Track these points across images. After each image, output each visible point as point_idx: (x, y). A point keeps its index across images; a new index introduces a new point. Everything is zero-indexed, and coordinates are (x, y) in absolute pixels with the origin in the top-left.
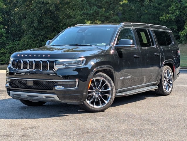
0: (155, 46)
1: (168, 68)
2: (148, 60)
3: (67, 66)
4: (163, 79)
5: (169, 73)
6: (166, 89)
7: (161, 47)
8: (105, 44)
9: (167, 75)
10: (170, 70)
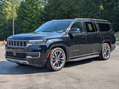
0: (98, 32)
1: (106, 45)
2: (92, 40)
3: (34, 44)
4: (103, 51)
5: (108, 47)
6: (105, 56)
7: (102, 32)
8: (62, 31)
9: (106, 48)
10: (108, 45)
